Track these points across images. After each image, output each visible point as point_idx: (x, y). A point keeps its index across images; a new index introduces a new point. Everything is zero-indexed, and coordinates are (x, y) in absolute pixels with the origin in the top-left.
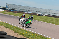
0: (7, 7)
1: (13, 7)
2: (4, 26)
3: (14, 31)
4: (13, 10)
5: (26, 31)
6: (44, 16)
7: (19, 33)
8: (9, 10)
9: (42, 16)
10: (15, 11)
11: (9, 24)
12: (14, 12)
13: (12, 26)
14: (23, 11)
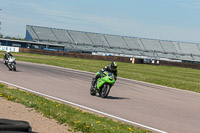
0: (31, 39)
1: (52, 37)
2: (23, 103)
3: (55, 117)
4: (50, 46)
5: (98, 119)
6: (155, 64)
7: (73, 123)
8: (36, 47)
9: (150, 63)
10: (58, 51)
11: (37, 96)
12: (53, 54)
13: (48, 101)
14: (84, 49)
